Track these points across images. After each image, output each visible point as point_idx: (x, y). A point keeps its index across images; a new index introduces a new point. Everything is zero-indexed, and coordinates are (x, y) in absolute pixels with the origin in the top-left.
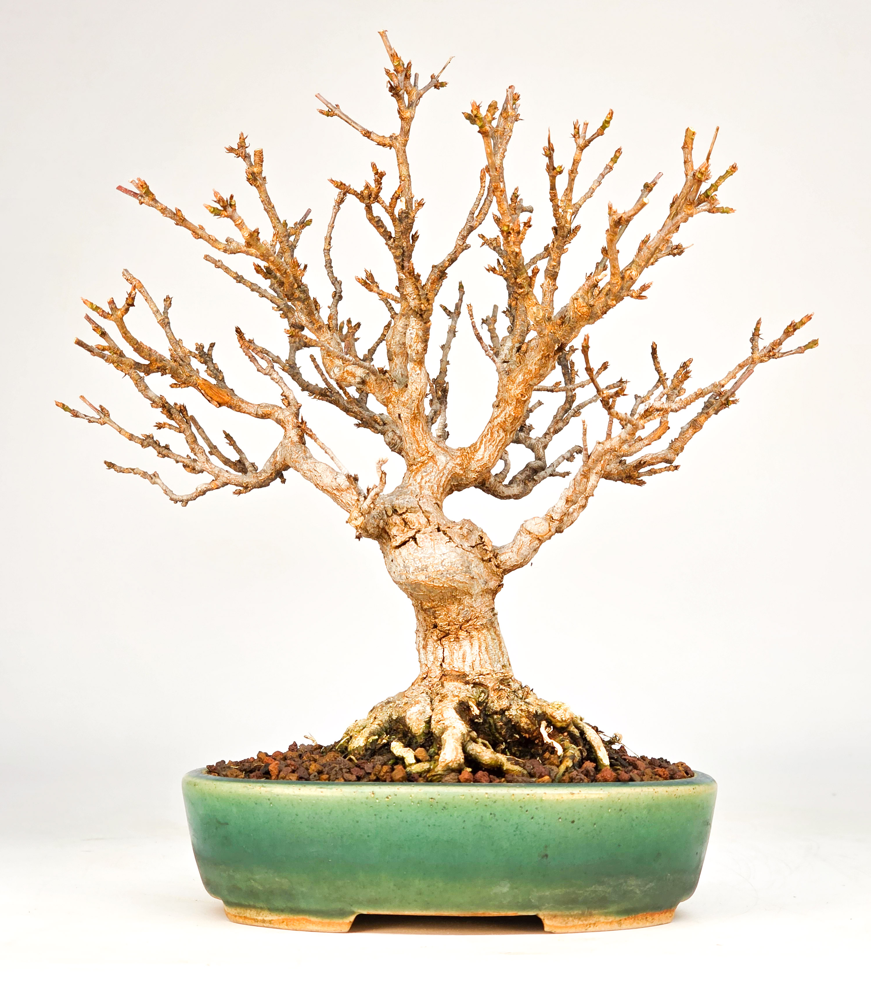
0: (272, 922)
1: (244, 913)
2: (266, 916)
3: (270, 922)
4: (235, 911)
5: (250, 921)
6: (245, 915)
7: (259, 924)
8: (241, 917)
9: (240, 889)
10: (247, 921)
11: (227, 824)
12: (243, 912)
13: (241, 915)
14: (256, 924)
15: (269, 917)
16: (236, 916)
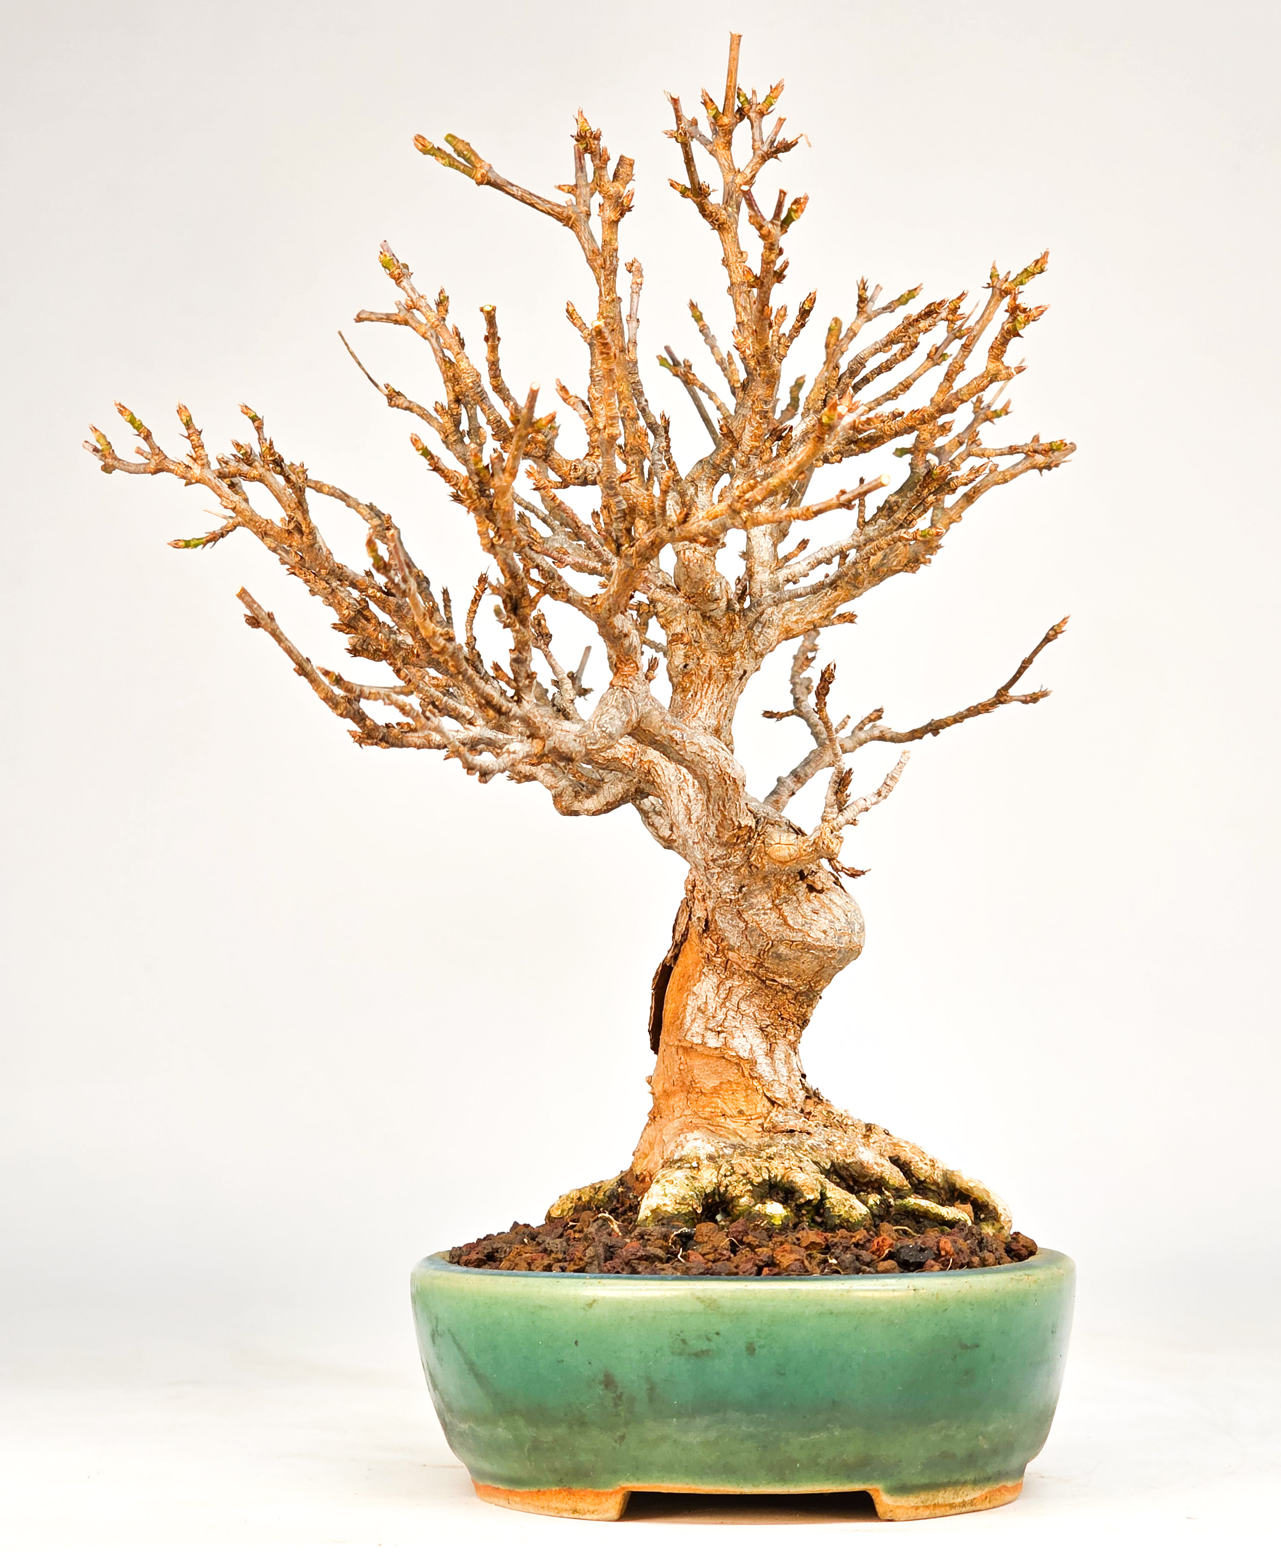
0: (975, 1502)
1: (934, 1499)
2: (967, 1495)
3: (972, 1502)
4: (917, 1500)
5: (943, 1509)
6: (936, 1502)
7: (958, 1510)
8: (928, 1507)
9: (954, 1455)
10: (938, 1512)
11: (977, 1346)
12: (931, 1497)
13: (928, 1503)
14: (953, 1511)
15: (971, 1494)
16: (917, 1508)
